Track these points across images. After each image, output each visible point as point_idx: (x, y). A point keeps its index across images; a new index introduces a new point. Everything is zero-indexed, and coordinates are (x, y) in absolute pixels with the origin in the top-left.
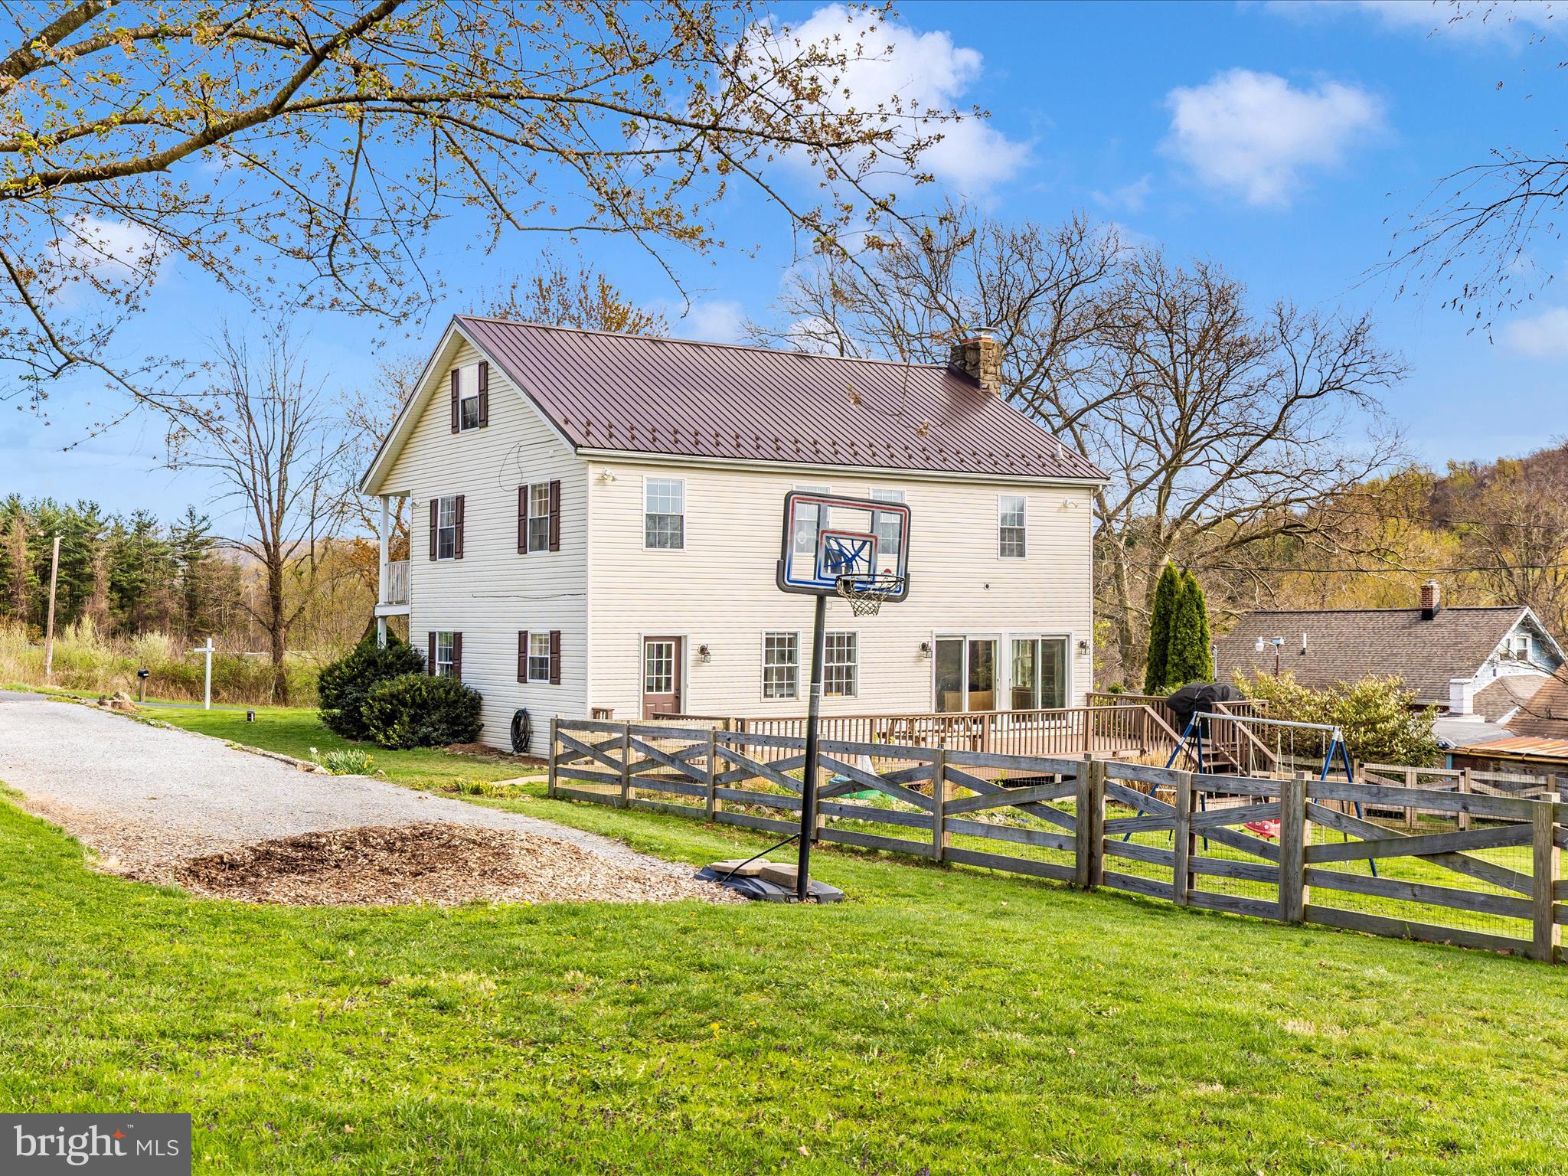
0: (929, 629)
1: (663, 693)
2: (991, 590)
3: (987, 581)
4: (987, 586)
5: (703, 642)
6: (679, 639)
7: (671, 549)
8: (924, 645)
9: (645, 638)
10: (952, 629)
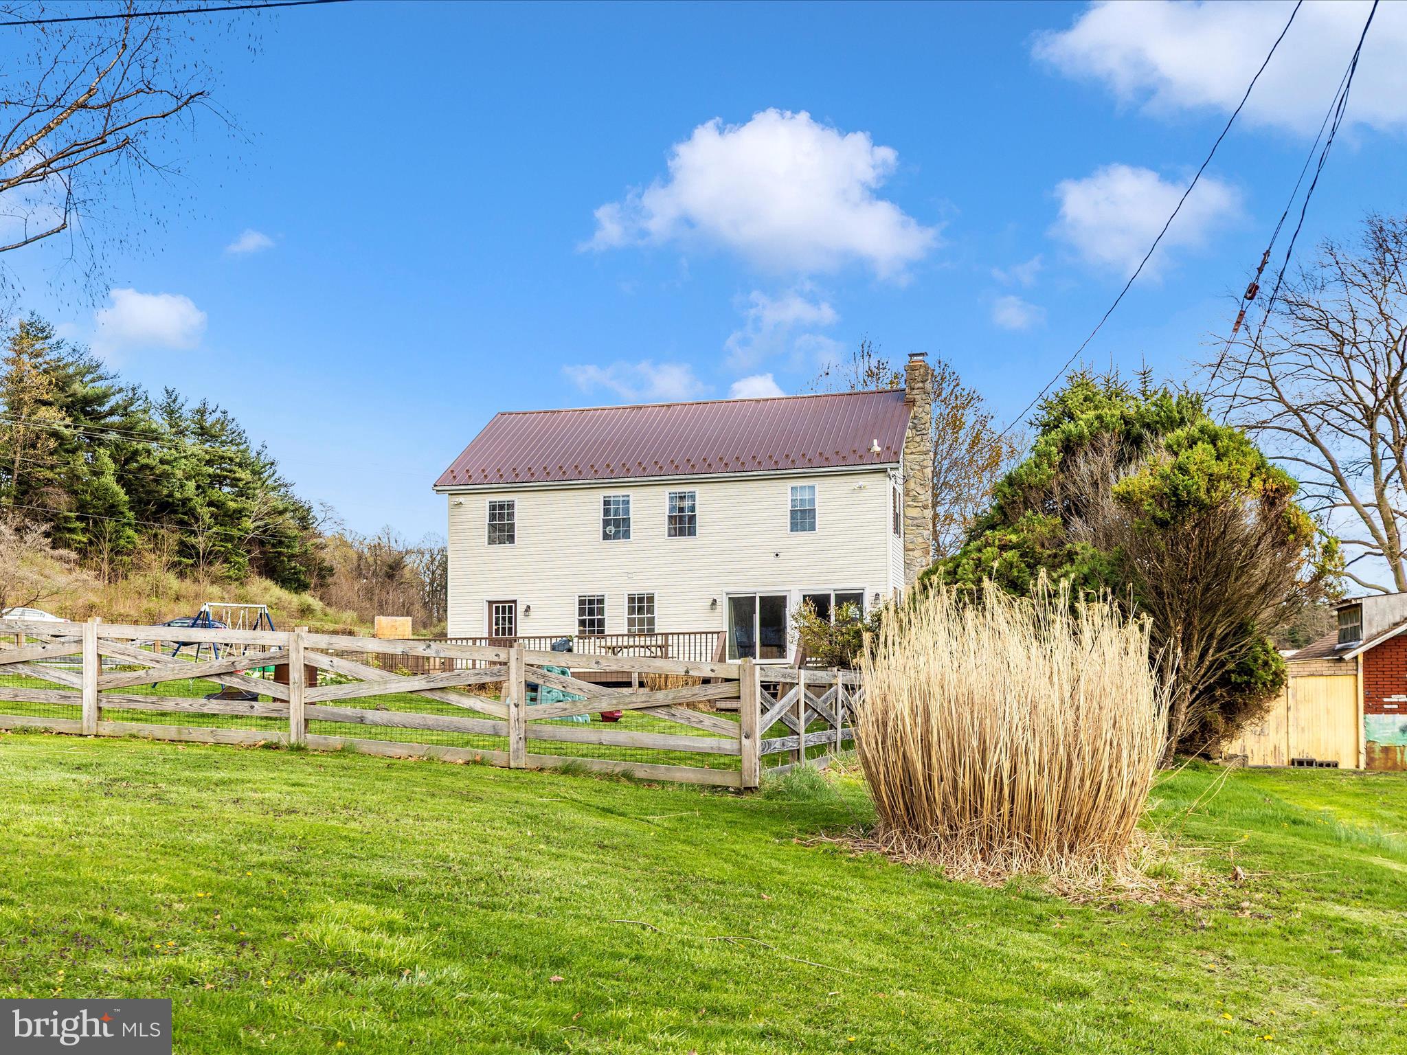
0: (721, 589)
2: (781, 558)
3: (777, 551)
4: (777, 555)
5: (528, 604)
6: (515, 602)
7: (508, 545)
8: (715, 601)
9: (490, 602)
10: (743, 588)
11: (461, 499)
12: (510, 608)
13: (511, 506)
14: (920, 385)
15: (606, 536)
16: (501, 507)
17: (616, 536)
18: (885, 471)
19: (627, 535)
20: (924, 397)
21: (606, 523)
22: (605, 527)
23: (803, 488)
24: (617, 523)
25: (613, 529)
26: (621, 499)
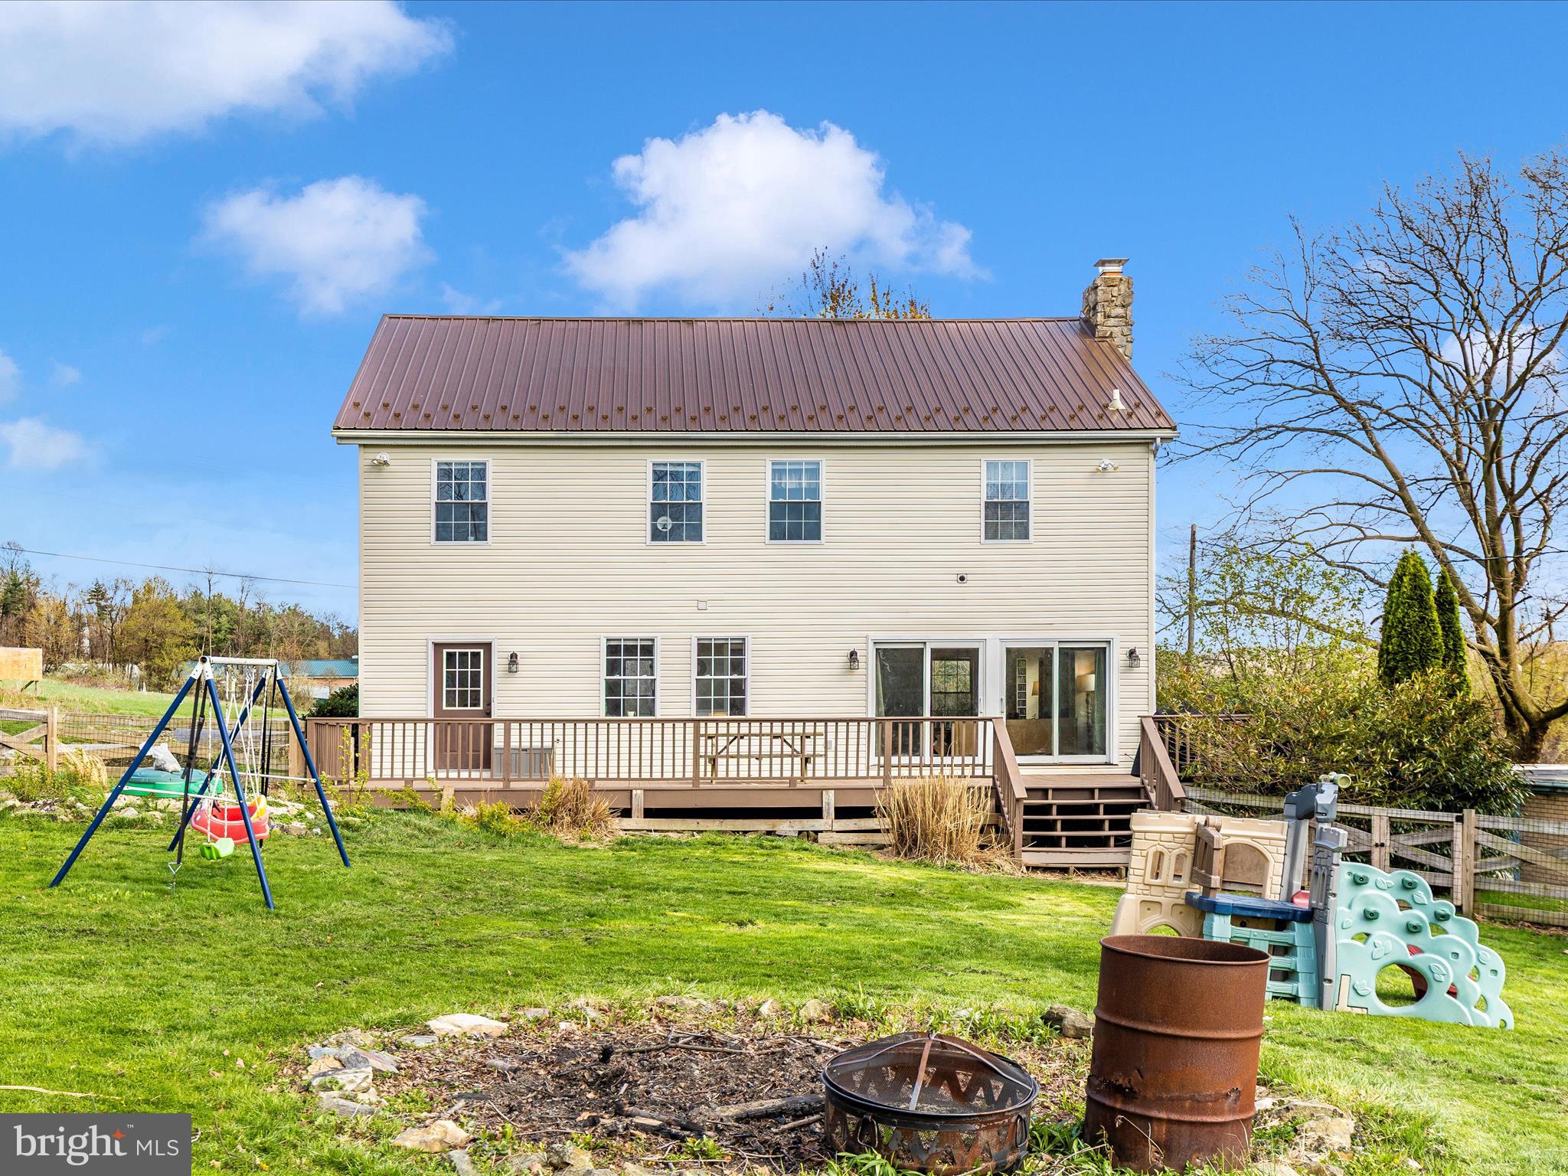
0: (864, 634)
1: (469, 708)
2: (969, 583)
3: (962, 571)
4: (962, 579)
5: (515, 649)
6: (487, 646)
7: (471, 542)
8: (853, 654)
9: (436, 645)
10: (902, 634)
11: (384, 455)
12: (476, 655)
13: (481, 472)
14: (1120, 311)
15: (657, 535)
16: (462, 474)
17: (675, 535)
18: (1147, 443)
19: (696, 534)
20: (1125, 330)
21: (658, 511)
22: (655, 518)
23: (1005, 465)
24: (676, 511)
25: (670, 523)
26: (685, 469)
